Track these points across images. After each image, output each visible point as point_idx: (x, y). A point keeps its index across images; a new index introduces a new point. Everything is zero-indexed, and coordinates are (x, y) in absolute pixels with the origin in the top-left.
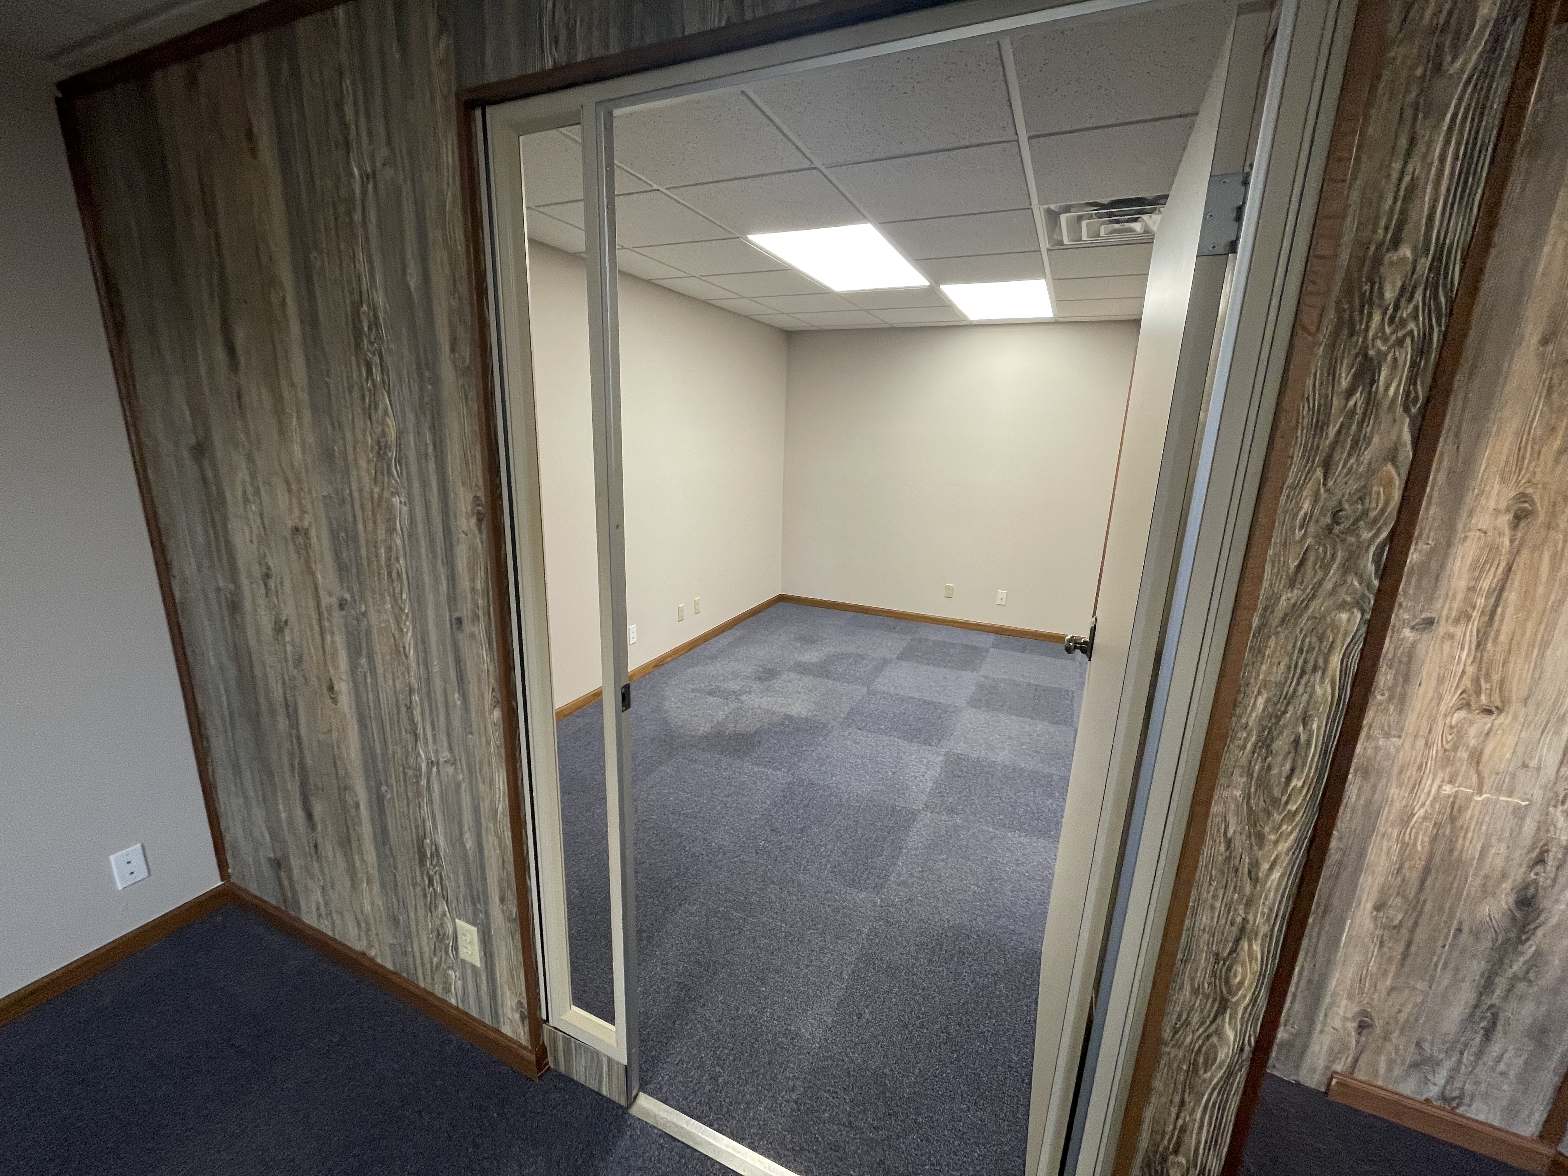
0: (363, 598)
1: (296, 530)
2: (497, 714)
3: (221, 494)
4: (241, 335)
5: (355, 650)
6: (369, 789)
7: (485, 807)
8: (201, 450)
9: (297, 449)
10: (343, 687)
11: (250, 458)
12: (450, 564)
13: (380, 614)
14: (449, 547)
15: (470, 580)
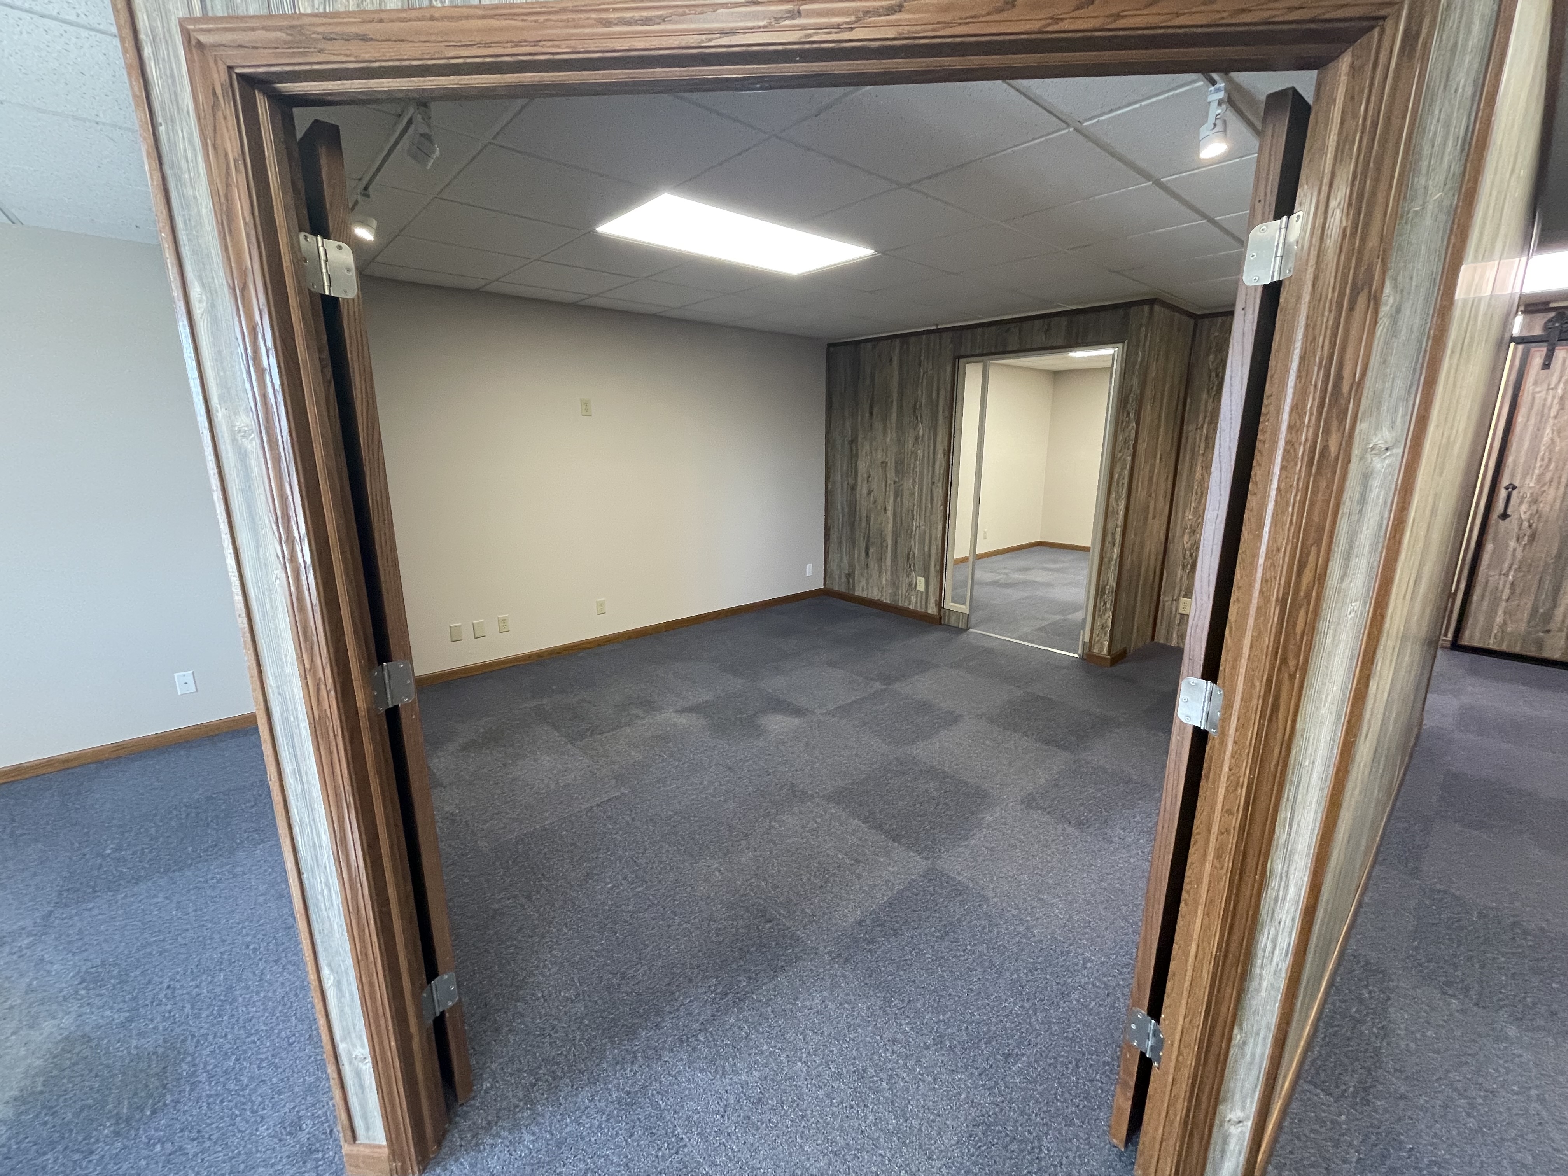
0: (902, 479)
1: (883, 462)
2: (942, 508)
3: (857, 454)
4: (875, 410)
5: (896, 496)
6: (893, 539)
7: (933, 537)
8: (853, 441)
9: (888, 440)
10: (890, 508)
11: (871, 444)
12: (934, 467)
13: (907, 484)
14: (934, 464)
15: (939, 469)
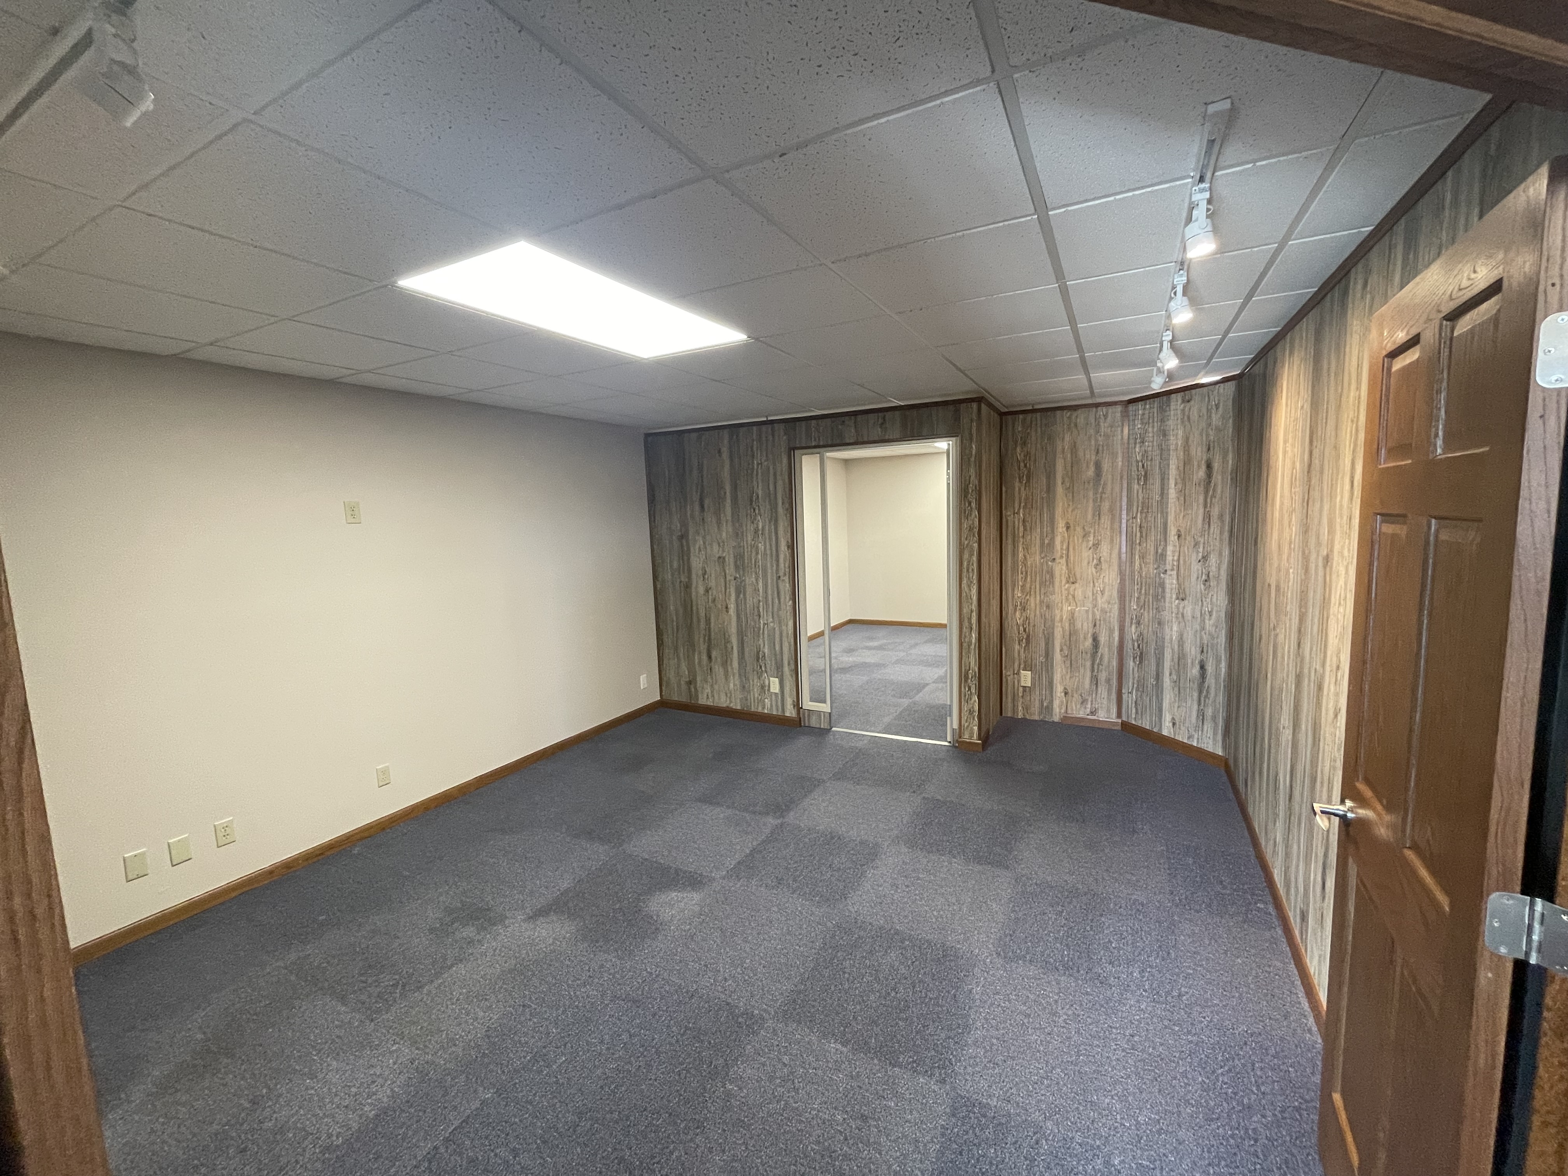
0: (744, 575)
1: (720, 557)
2: (791, 602)
3: (689, 549)
4: (707, 502)
5: (738, 592)
6: (738, 640)
7: (784, 634)
8: (683, 537)
9: (724, 535)
10: (732, 607)
11: (704, 539)
12: (778, 561)
13: (750, 580)
14: (778, 556)
15: (784, 564)
